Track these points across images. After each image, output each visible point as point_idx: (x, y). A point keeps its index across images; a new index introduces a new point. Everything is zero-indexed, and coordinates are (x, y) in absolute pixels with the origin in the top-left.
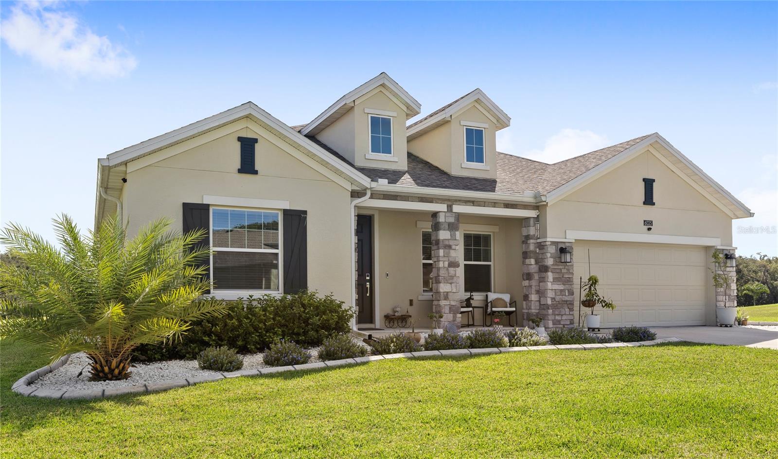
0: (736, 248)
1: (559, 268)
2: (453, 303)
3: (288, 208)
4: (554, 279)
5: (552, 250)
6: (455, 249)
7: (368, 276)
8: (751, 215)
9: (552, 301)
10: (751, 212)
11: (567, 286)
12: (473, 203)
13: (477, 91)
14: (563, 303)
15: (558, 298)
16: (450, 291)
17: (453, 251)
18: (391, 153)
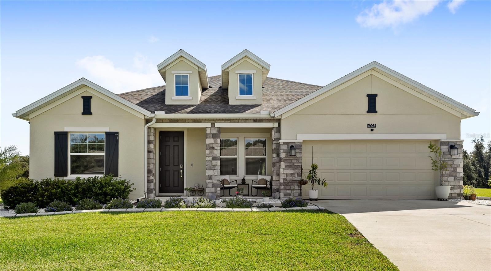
0: (464, 140)
1: (290, 159)
2: (215, 182)
3: (108, 131)
4: (286, 166)
5: (284, 148)
6: (217, 149)
7: (181, 166)
8: (476, 114)
9: (284, 181)
10: (476, 112)
11: (296, 171)
12: (230, 121)
13: (246, 51)
14: (293, 182)
15: (288, 179)
16: (213, 174)
17: (215, 150)
18: (188, 95)
